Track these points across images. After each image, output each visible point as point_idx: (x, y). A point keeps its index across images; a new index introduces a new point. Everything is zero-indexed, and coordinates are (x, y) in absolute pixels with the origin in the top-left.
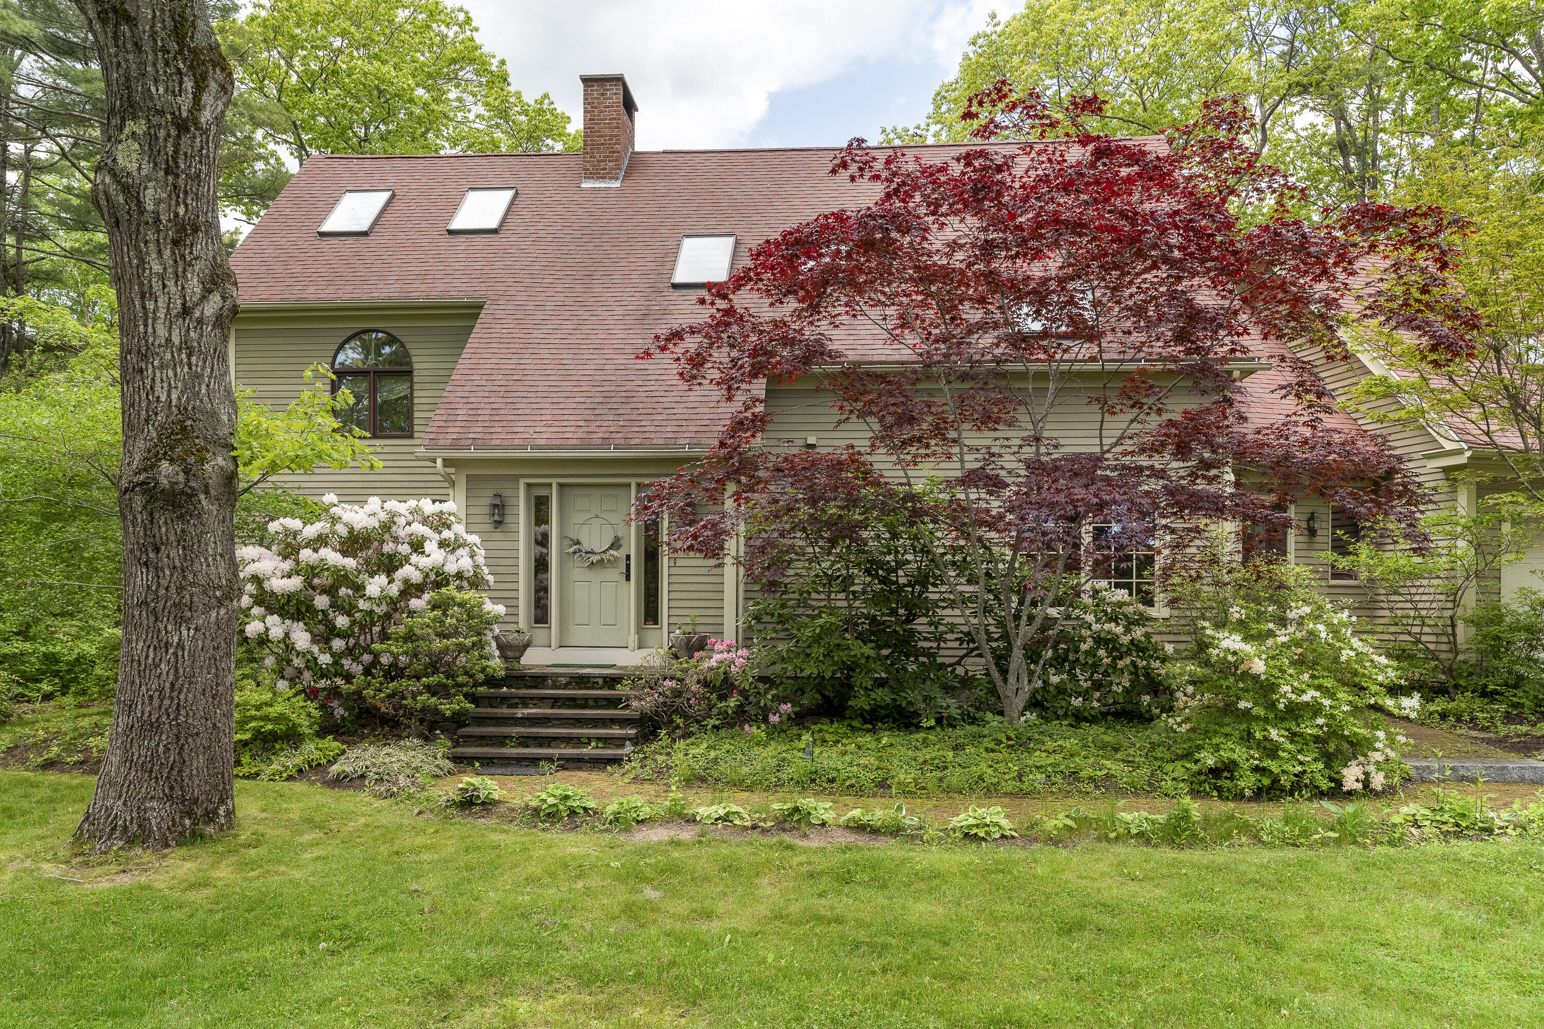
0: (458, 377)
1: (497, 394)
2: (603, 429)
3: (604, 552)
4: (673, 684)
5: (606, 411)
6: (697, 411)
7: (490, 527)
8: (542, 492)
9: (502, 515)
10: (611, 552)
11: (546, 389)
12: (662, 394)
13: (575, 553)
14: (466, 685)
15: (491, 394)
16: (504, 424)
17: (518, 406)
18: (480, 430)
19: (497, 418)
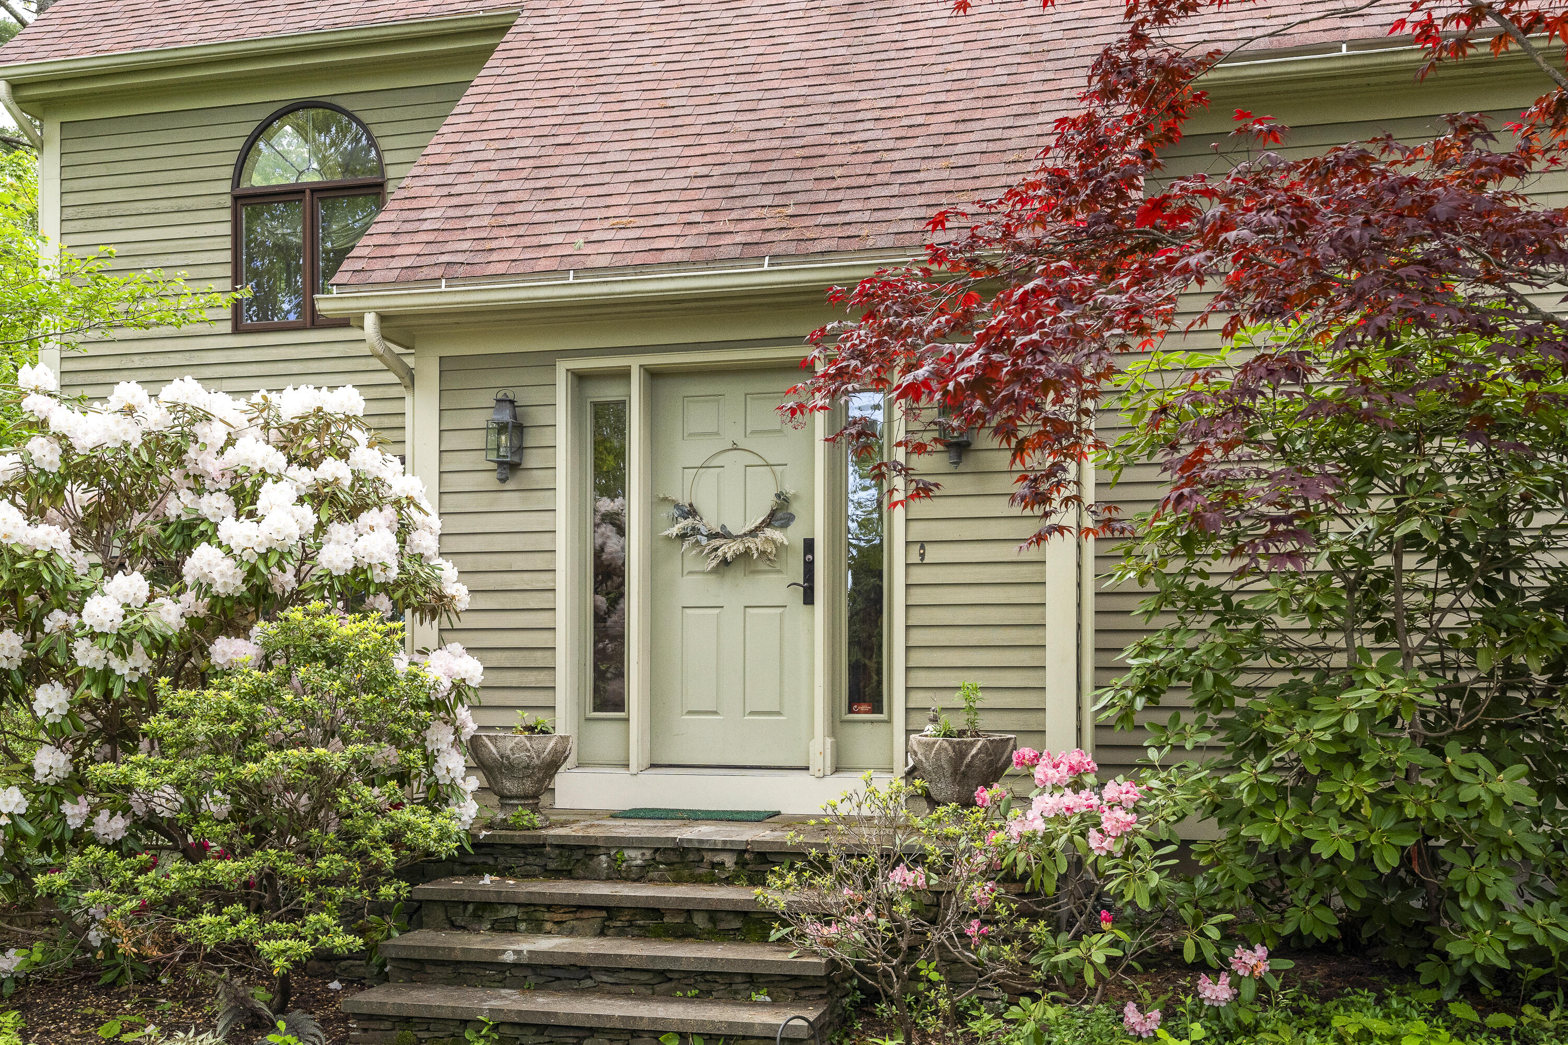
0: (438, 149)
1: (516, 174)
2: (747, 226)
3: (753, 533)
4: (916, 877)
5: (757, 189)
6: (975, 171)
7: (490, 480)
8: (609, 393)
9: (520, 449)
10: (769, 532)
11: (625, 156)
12: (891, 144)
13: (683, 537)
14: (343, 880)
15: (503, 176)
16: (521, 230)
17: (558, 193)
18: (466, 246)
19: (509, 220)
